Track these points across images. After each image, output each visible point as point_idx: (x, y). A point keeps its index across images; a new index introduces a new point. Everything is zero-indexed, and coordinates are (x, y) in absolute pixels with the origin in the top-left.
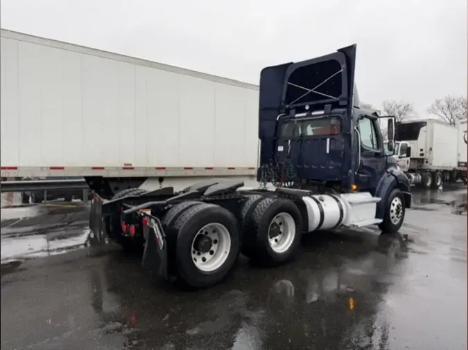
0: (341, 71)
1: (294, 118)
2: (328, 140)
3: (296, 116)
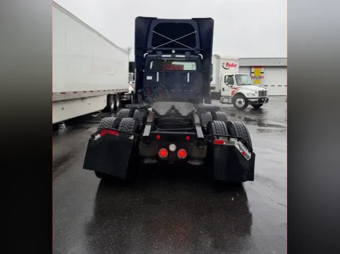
0: (195, 32)
1: (162, 57)
2: (188, 74)
3: (163, 56)
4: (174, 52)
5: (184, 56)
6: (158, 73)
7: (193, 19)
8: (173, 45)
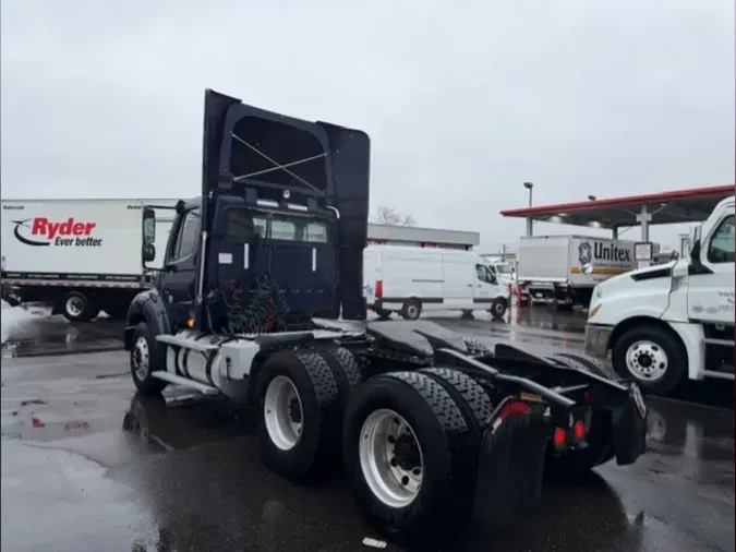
0: (324, 155)
1: (256, 205)
2: (314, 251)
3: (260, 202)
4: (287, 196)
5: (305, 209)
6: (247, 246)
7: (318, 123)
8: (281, 178)
